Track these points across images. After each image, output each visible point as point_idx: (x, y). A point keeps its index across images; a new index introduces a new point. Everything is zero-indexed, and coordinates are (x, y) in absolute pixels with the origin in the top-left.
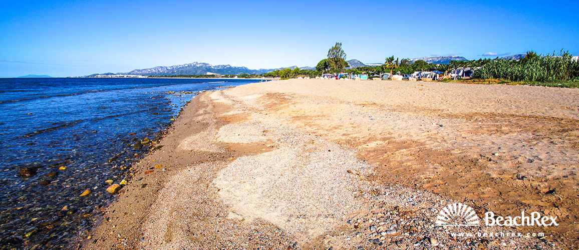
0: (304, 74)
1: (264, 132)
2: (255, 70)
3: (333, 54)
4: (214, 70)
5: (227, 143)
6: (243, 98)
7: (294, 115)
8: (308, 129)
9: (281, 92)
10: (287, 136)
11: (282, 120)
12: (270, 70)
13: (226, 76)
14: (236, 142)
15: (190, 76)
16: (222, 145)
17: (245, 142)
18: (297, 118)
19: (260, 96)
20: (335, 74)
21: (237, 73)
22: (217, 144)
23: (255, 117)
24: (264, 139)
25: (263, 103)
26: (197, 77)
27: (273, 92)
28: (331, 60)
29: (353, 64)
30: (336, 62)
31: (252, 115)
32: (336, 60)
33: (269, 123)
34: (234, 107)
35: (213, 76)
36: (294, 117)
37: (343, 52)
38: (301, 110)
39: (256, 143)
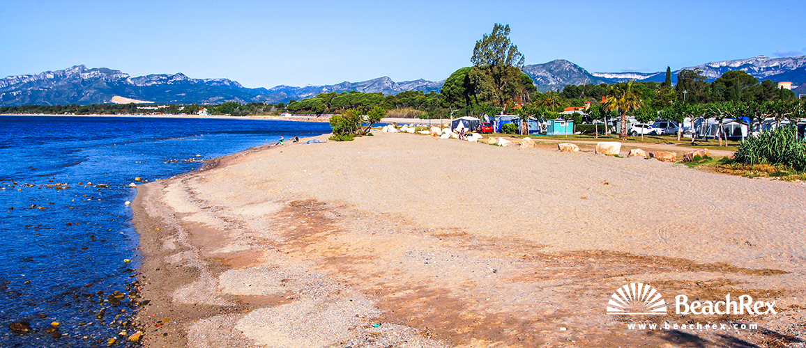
0: (410, 105)
1: (282, 281)
2: (263, 89)
3: (488, 56)
4: (135, 88)
5: (237, 296)
6: (244, 213)
7: (329, 255)
8: (341, 277)
9: (320, 199)
10: (311, 286)
11: (309, 262)
12: (307, 89)
13: (173, 110)
14: (248, 294)
15: (60, 109)
16: (229, 297)
17: (259, 293)
18: (332, 260)
19: (278, 207)
20: (486, 118)
21: (206, 98)
22: (224, 297)
23: (269, 256)
24: (283, 290)
25: (283, 228)
26: (82, 112)
27: (304, 199)
28: (483, 73)
29: (558, 74)
30: (497, 77)
31: (265, 255)
32: (496, 71)
33: (290, 268)
34: (231, 235)
35: (132, 108)
36: (328, 259)
37: (513, 49)
38: (343, 247)
39: (273, 294)
